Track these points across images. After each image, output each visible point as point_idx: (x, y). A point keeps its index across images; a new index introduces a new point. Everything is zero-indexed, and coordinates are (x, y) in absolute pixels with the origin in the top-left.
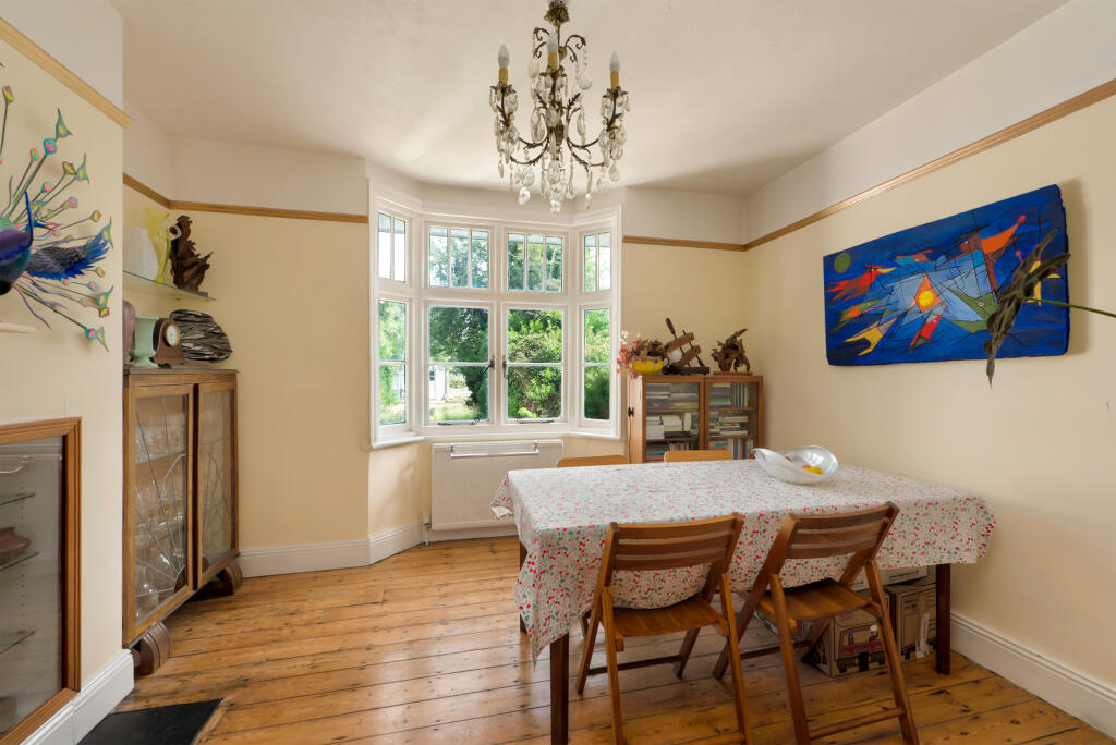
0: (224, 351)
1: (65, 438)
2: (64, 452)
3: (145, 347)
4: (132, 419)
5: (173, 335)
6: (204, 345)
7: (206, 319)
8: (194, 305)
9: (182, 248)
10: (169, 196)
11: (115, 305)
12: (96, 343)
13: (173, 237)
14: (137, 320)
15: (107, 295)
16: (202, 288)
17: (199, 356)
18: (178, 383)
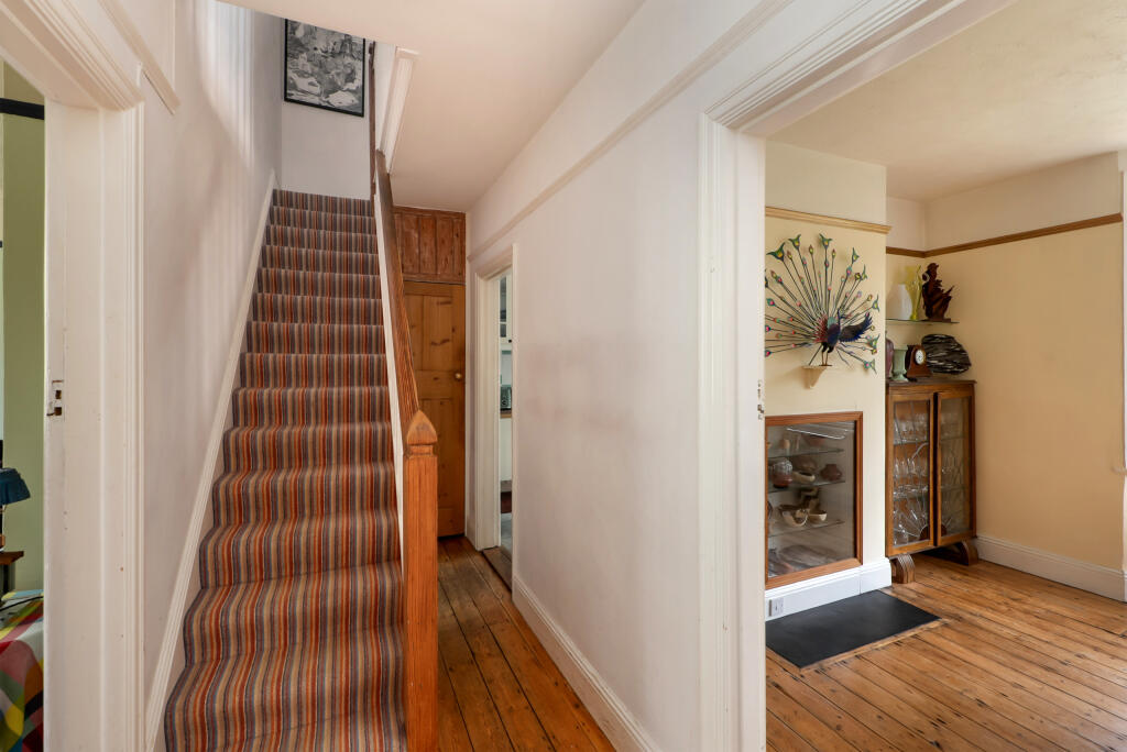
0: (965, 364)
1: (856, 422)
2: (855, 429)
3: (901, 368)
4: (891, 415)
5: (920, 357)
6: (947, 361)
7: (949, 339)
8: (940, 329)
9: (931, 288)
10: (922, 248)
11: (881, 346)
12: (870, 369)
13: (924, 282)
14: (894, 351)
15: (876, 340)
16: (946, 316)
17: (942, 369)
18: (921, 393)
